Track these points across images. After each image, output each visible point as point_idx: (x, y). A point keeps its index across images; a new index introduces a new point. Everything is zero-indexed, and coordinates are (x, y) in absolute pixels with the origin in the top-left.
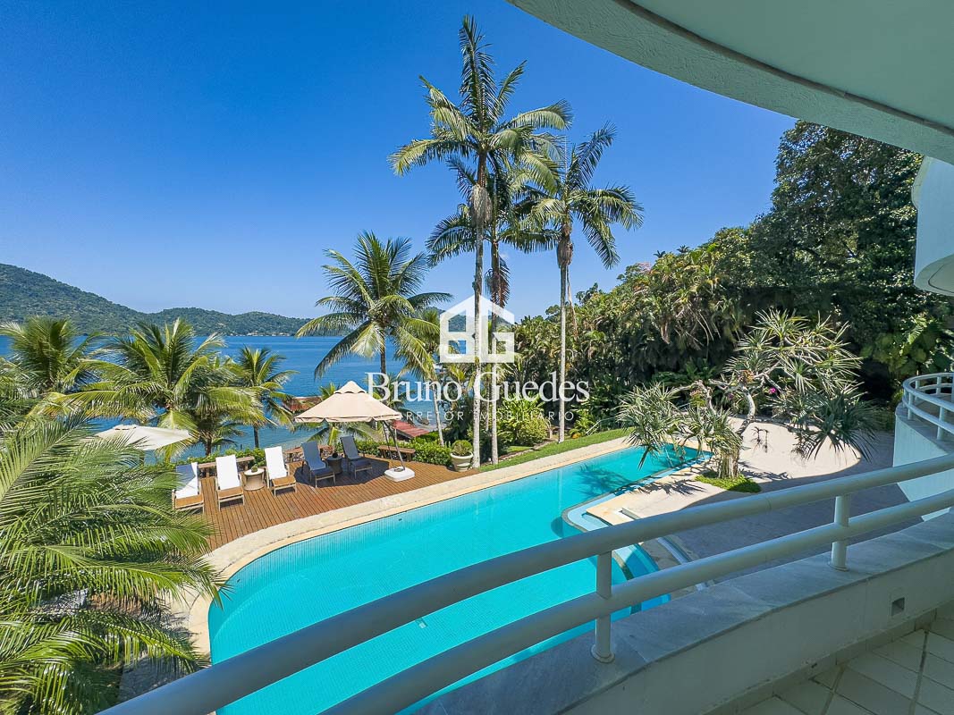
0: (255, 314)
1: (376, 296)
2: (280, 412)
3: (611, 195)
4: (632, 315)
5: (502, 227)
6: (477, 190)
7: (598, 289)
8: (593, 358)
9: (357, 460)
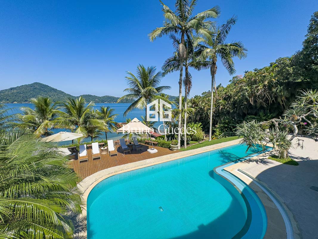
0: (106, 96)
1: (144, 87)
2: (113, 128)
3: (234, 46)
4: (237, 94)
5: (189, 61)
6: (181, 46)
7: (221, 86)
8: (221, 110)
9: (138, 145)
